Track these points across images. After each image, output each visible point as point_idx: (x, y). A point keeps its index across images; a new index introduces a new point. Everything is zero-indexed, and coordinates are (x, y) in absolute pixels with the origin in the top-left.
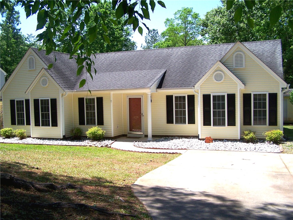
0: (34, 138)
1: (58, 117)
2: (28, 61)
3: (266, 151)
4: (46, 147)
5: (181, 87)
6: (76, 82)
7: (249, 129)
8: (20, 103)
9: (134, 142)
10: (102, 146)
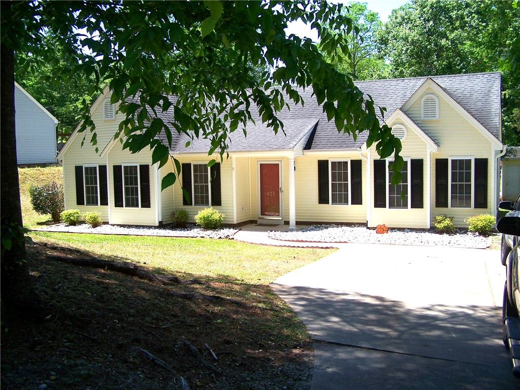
0: (114, 225)
1: (151, 193)
2: (104, 106)
3: (465, 246)
4: (135, 238)
5: (341, 147)
6: (177, 138)
7: (444, 213)
8: (91, 170)
9: (269, 231)
10: (220, 238)
